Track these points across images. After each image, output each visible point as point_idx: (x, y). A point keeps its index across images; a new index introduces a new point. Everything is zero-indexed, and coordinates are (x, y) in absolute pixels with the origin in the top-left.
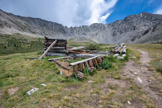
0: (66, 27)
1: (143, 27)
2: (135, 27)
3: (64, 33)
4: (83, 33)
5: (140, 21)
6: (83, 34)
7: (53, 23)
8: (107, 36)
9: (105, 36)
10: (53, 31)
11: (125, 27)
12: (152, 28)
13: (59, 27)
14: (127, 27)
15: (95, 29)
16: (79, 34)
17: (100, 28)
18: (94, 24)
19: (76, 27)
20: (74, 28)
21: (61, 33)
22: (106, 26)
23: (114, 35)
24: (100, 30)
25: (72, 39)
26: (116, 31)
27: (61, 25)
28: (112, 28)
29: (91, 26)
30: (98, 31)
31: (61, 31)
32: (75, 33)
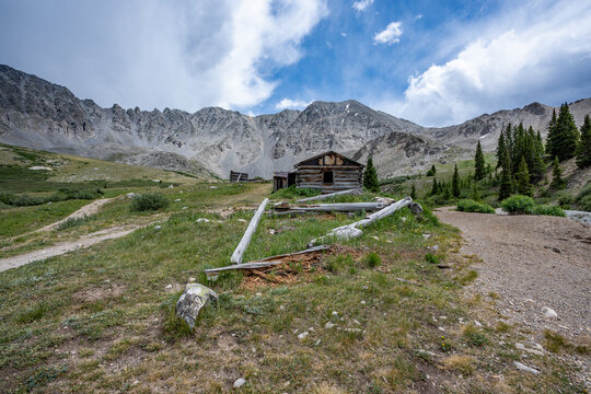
0: (90, 103)
1: (352, 141)
2: (332, 136)
3: (80, 128)
4: (166, 136)
5: (345, 125)
6: (169, 139)
7: (20, 73)
8: (254, 156)
9: (249, 155)
10: (19, 109)
11: (308, 134)
12: (368, 147)
13: (51, 95)
14: (311, 135)
15: (215, 127)
16: (149, 139)
17: (232, 127)
18: (211, 109)
19: (137, 109)
20: (129, 112)
21: (65, 123)
22: (252, 124)
23: (276, 155)
24: (232, 132)
25: (120, 155)
26: (283, 142)
27: (66, 92)
28: (272, 132)
29: (198, 114)
30: (224, 136)
31: (63, 118)
32: (135, 133)
